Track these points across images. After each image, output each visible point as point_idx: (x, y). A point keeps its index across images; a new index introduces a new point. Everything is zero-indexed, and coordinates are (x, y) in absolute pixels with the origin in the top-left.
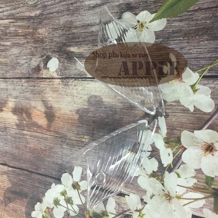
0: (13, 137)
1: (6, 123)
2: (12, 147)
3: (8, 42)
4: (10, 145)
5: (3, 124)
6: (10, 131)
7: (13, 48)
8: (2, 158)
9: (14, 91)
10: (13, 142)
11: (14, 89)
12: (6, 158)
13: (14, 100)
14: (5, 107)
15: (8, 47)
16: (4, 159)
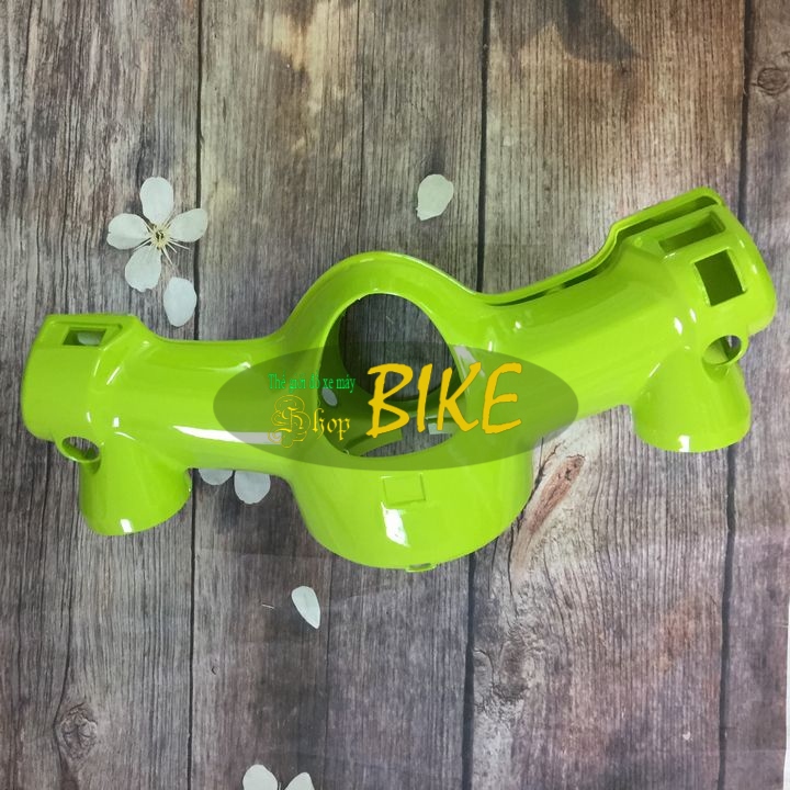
0: (387, 20)
1: (341, 56)
2: (419, 20)
3: (90, 47)
4: (416, 31)
5: (348, 67)
6: (368, 36)
7: (111, 19)
8: (463, 75)
9: (239, 14)
10: (404, 15)
11: (234, 16)
12: (461, 54)
13: (267, 16)
14: (290, 61)
15: (106, 48)
16: (467, 67)
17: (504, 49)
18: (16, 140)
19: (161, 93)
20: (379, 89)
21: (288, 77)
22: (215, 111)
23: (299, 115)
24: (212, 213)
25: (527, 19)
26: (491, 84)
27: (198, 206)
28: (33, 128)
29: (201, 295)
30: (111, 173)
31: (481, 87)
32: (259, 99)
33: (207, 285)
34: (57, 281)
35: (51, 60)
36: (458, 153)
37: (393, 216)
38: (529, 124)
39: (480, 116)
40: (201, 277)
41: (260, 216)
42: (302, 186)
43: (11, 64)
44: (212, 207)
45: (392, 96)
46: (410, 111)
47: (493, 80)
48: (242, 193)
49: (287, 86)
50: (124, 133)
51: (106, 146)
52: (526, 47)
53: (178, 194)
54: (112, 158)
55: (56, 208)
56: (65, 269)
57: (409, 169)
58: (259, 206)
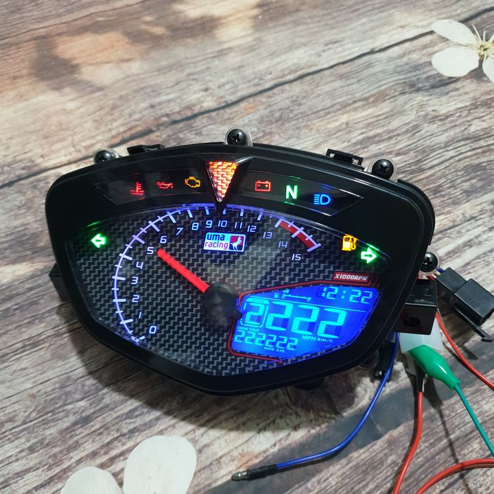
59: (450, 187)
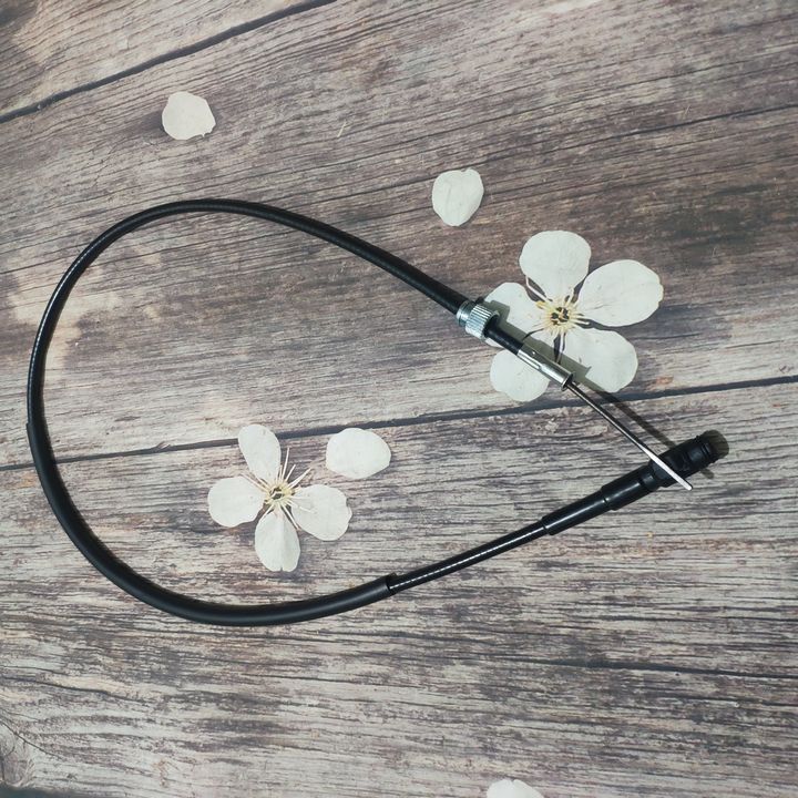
17: (40, 84)
18: (186, 709)
19: (119, 506)
20: (88, 223)
21: (86, 343)
22: (129, 432)
23: (124, 319)
24: (241, 421)
25: (14, 68)
26: (69, 86)
27: (234, 442)
28: (171, 685)
29: (345, 423)
30: (212, 570)
31: (74, 97)
32: (113, 376)
33: (331, 415)
34: (353, 650)
35: (100, 658)
36: (140, 100)
37: (216, 165)
38: (104, 24)
39: (102, 88)
40: (321, 424)
41: (235, 351)
42: (194, 300)
43: (109, 713)
44: (235, 422)
45: (92, 205)
46: (105, 177)
47: (65, 84)
48: (213, 382)
49: (96, 341)
50: (164, 554)
51: (181, 580)
52: (36, 59)
53: (225, 472)
54: (193, 570)
55: (260, 650)
56: (335, 637)
57: (161, 158)
58: (224, 355)
59: (143, 659)
